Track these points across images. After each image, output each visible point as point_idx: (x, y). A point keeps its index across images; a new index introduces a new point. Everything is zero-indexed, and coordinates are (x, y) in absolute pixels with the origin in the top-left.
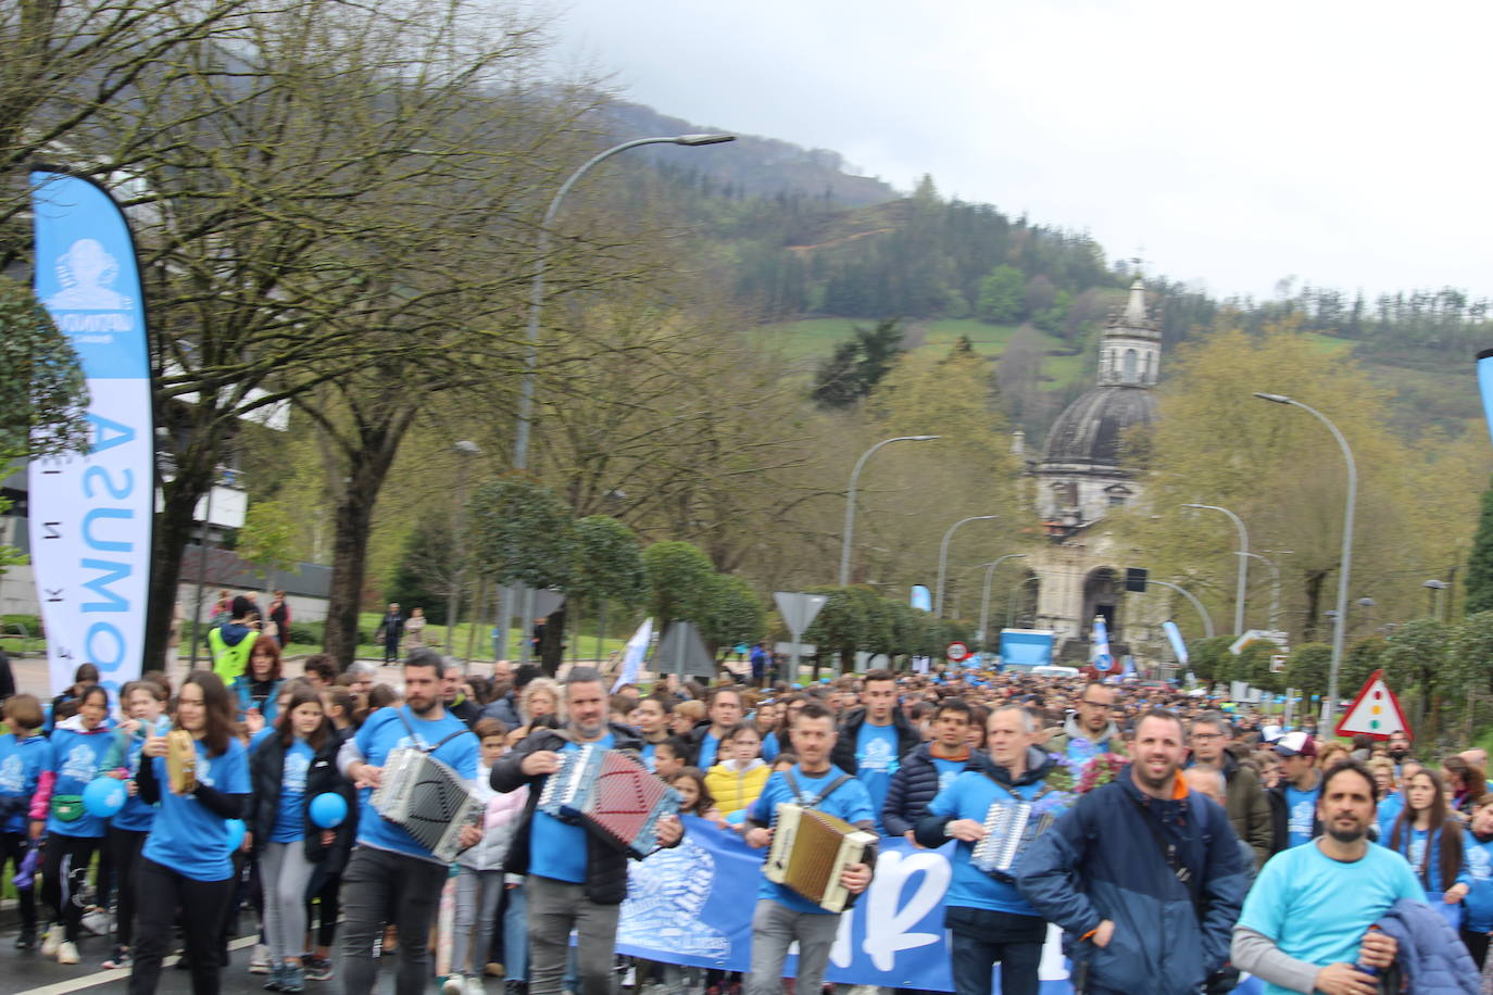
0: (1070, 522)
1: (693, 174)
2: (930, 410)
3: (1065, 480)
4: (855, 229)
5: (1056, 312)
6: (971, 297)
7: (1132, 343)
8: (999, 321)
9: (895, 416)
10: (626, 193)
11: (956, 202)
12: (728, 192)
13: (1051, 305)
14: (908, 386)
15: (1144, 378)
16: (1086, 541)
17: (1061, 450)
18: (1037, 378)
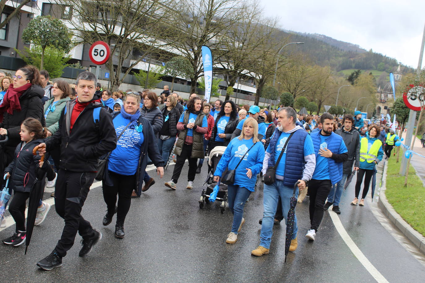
0: (386, 100)
1: (336, 48)
2: (364, 83)
3: (386, 94)
4: (359, 56)
5: (389, 70)
7: (398, 75)
8: (380, 71)
9: (358, 83)
10: (327, 50)
11: (375, 53)
12: (341, 50)
13: (388, 69)
14: (361, 79)
15: (399, 80)
16: (388, 103)
17: (386, 90)
18: (386, 79)
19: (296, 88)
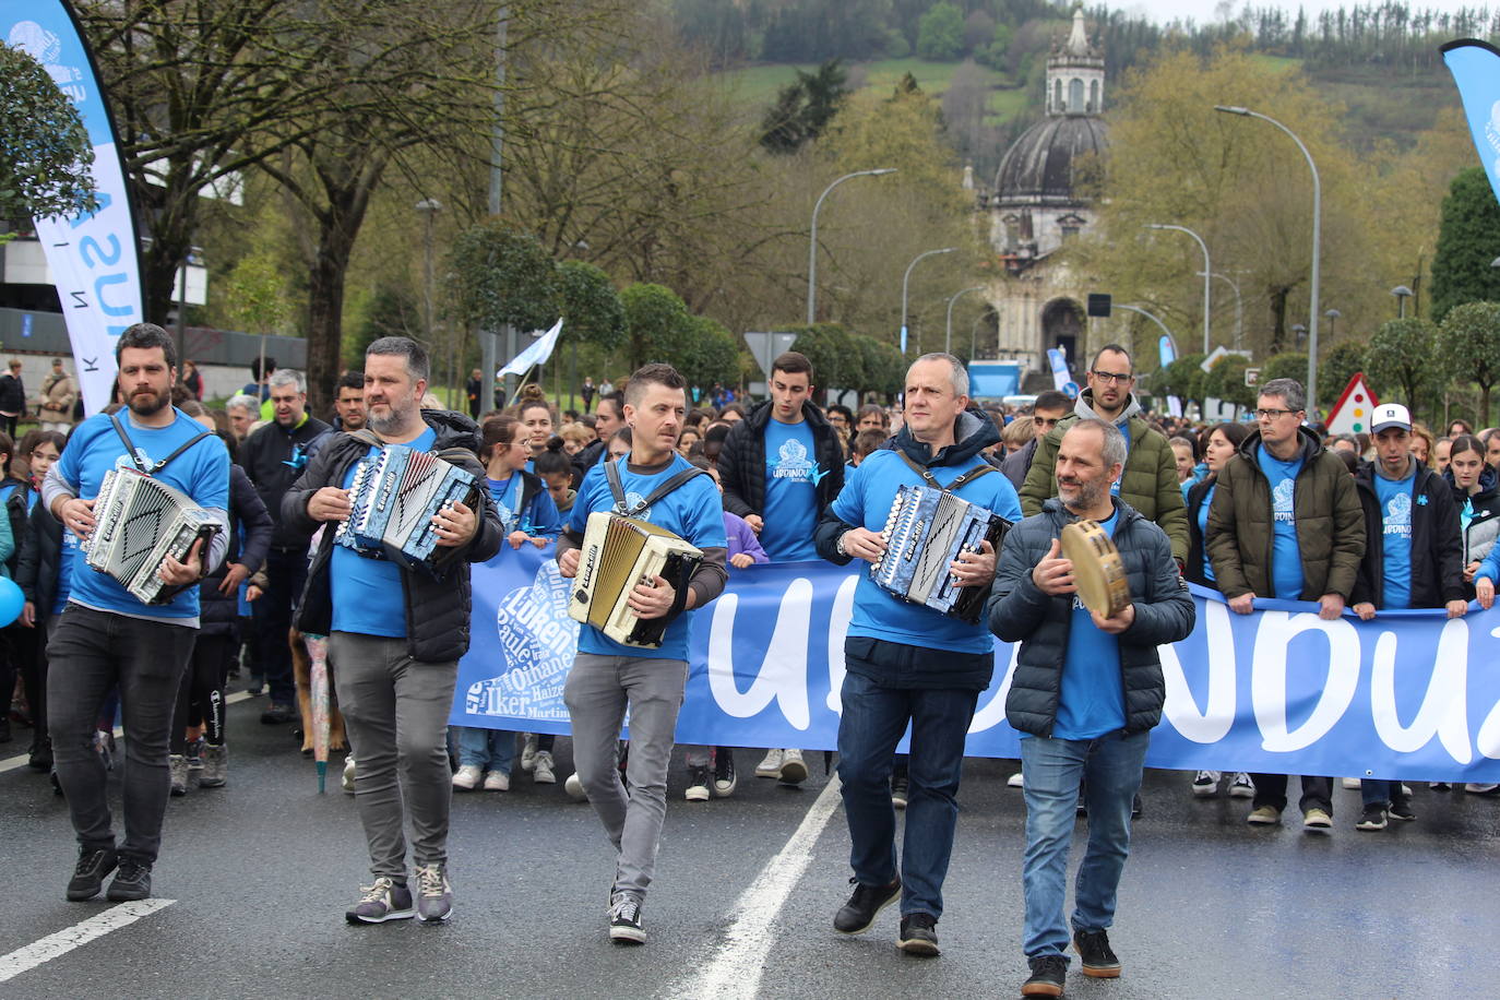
0: (1025, 254)
2: (878, 149)
3: (1018, 213)
5: (997, 46)
6: (911, 35)
7: (1077, 73)
8: (942, 59)
9: (844, 156)
13: (990, 41)
14: (856, 127)
15: (1089, 106)
16: (1042, 273)
17: (1009, 185)
18: (982, 113)
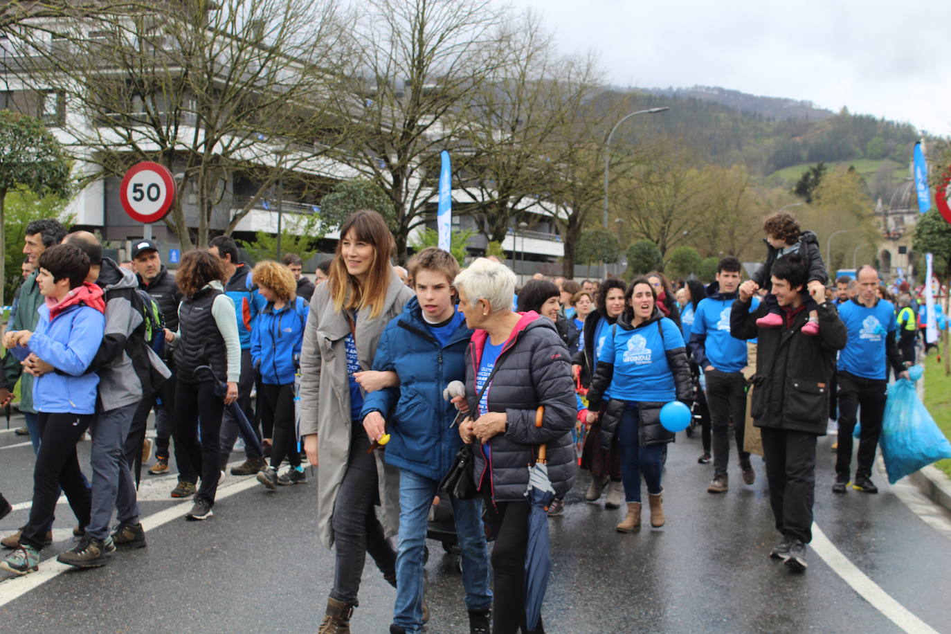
0: (901, 231)
1: (755, 115)
2: (836, 194)
3: (898, 216)
4: (818, 129)
5: (898, 153)
6: (864, 150)
8: (876, 158)
9: (823, 198)
10: (731, 124)
11: (855, 115)
12: (768, 119)
13: (895, 151)
14: (828, 186)
17: (896, 205)
18: (892, 178)
19: (663, 228)
